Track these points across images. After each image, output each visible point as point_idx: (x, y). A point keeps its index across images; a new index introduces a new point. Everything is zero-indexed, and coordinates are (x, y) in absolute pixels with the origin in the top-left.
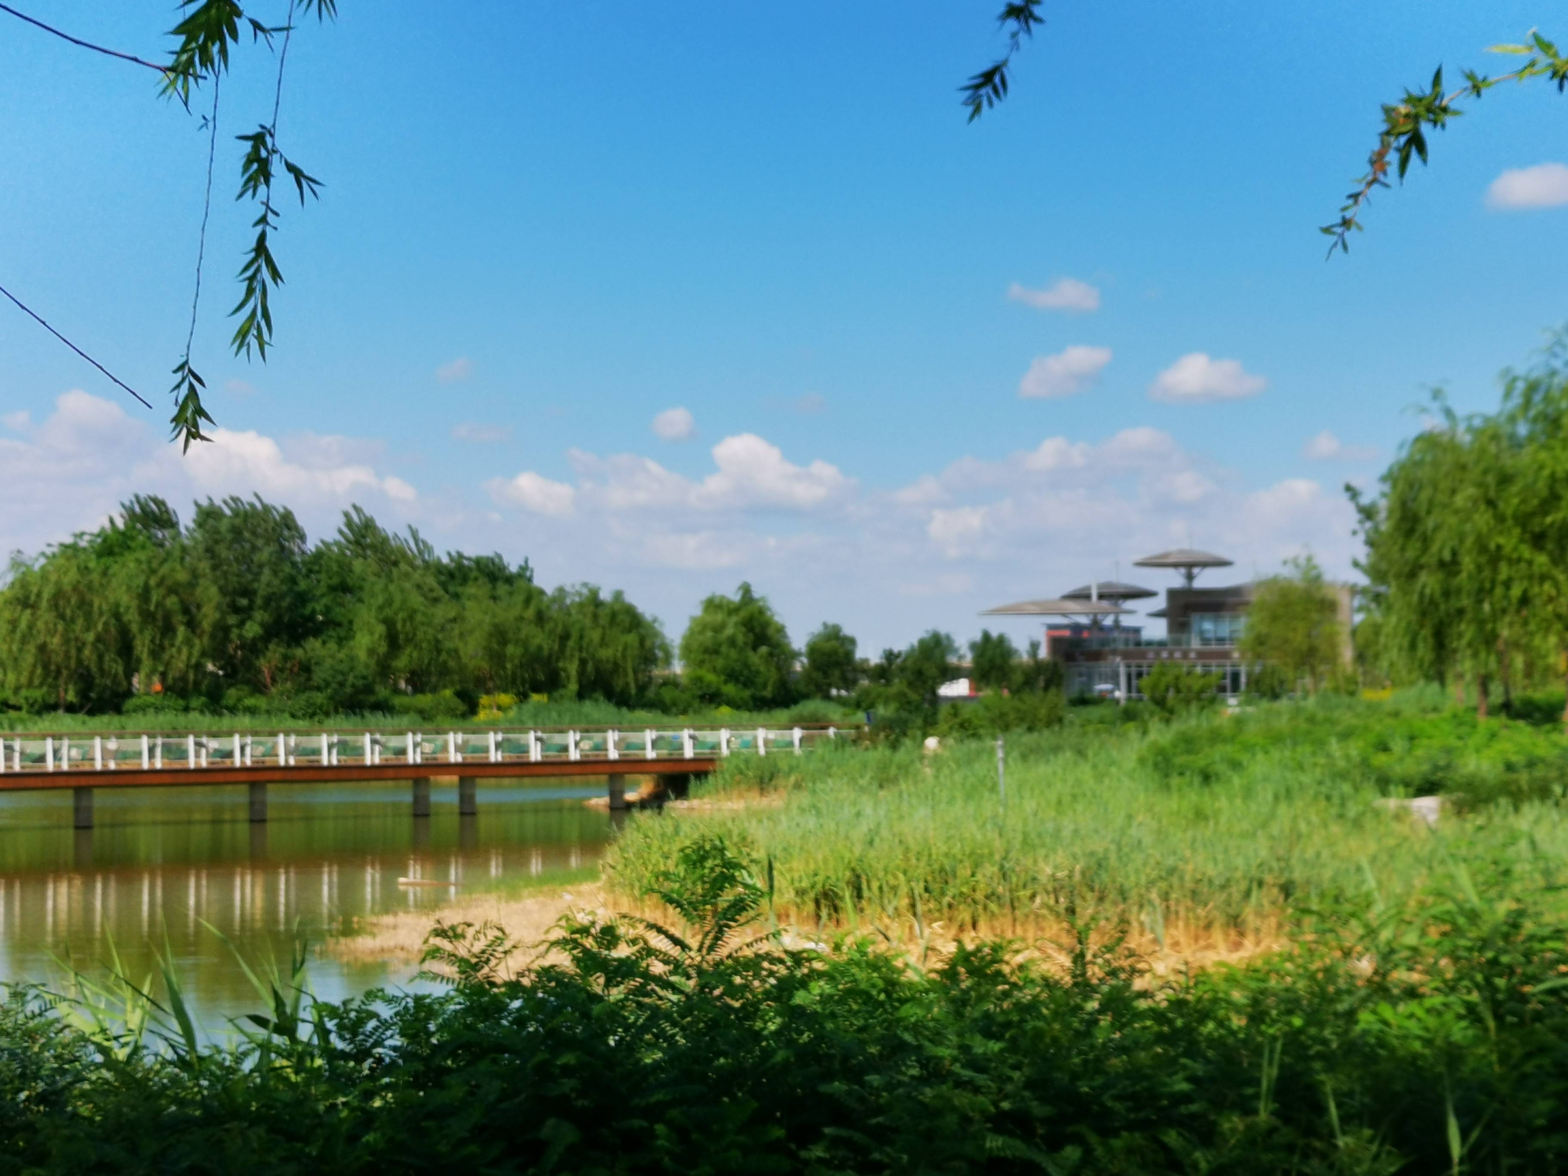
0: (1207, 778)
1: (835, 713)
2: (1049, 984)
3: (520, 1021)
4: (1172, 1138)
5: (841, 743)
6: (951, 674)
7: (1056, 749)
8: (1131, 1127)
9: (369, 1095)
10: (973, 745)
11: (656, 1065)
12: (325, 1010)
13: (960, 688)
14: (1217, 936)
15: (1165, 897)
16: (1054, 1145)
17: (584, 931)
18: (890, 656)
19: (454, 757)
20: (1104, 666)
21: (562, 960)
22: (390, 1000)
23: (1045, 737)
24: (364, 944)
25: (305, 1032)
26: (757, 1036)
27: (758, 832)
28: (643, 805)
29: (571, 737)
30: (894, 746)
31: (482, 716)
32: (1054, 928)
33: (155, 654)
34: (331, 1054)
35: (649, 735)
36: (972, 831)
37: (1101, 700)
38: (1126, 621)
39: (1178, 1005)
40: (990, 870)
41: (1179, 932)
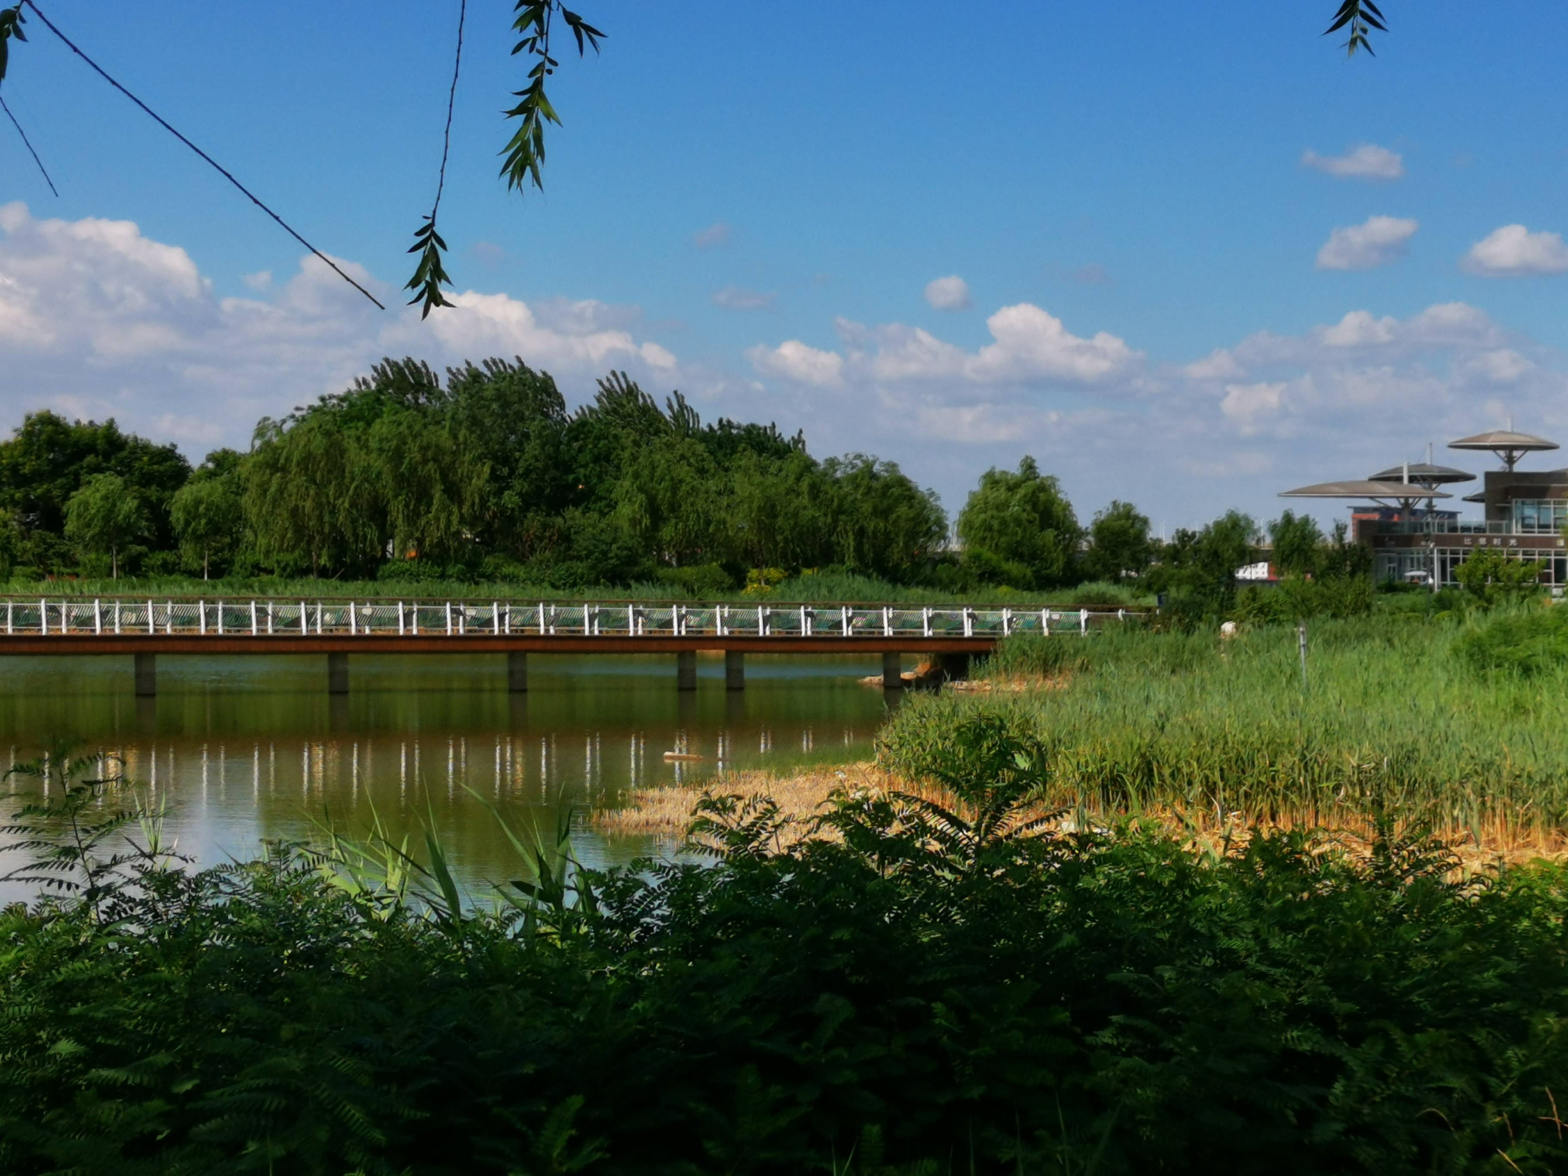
0: (1527, 670)
1: (1124, 594)
2: (1350, 875)
3: (791, 894)
4: (1481, 1037)
5: (1130, 625)
6: (1252, 557)
7: (1363, 637)
8: (1438, 1025)
9: (638, 964)
10: (1274, 630)
11: (934, 942)
13: (1260, 571)
14: (1537, 833)
15: (1481, 793)
16: (1355, 1040)
17: (857, 806)
18: (1184, 537)
19: (721, 631)
20: (1417, 551)
21: (834, 835)
22: (660, 870)
23: (1352, 625)
24: (630, 816)
25: (570, 899)
26: (1041, 918)
27: (1043, 717)
28: (918, 684)
29: (844, 614)
30: (1188, 630)
31: (751, 589)
32: (1357, 821)
33: (412, 518)
34: (598, 923)
35: (926, 613)
36: (1270, 721)
37: (1412, 586)
38: (1440, 505)
39: (1489, 900)
40: (1289, 759)
41: (1495, 829)
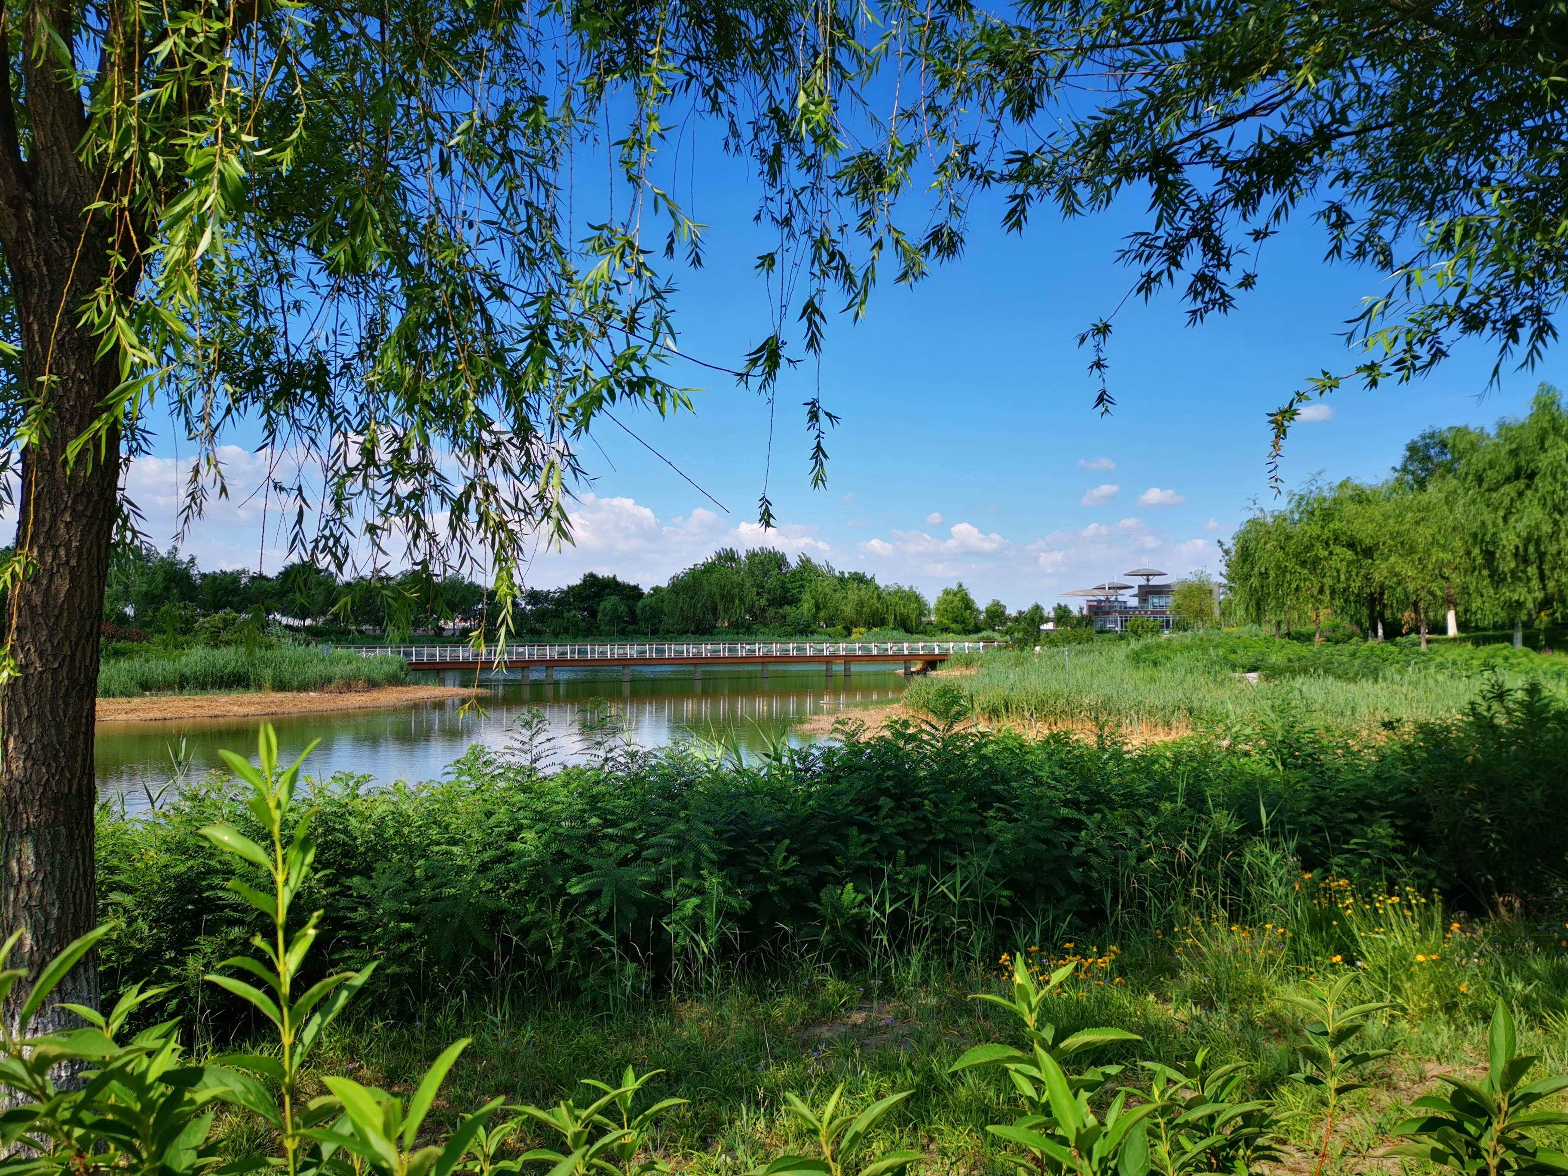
0: (1155, 664)
1: (997, 636)
2: (1087, 747)
3: (870, 758)
4: (1139, 813)
5: (1000, 648)
6: (1047, 620)
7: (1091, 651)
8: (1122, 807)
9: (810, 786)
10: (1055, 650)
11: (925, 777)
12: (792, 751)
13: (1050, 626)
14: (1160, 729)
15: (1137, 713)
16: (1089, 813)
17: (896, 722)
18: (1020, 613)
19: (842, 653)
20: (1111, 617)
21: (887, 734)
22: (819, 749)
23: (1086, 647)
24: (807, 726)
25: (785, 760)
26: (966, 766)
27: (966, 685)
28: (918, 673)
29: (889, 645)
30: (1022, 650)
31: (853, 637)
32: (1089, 725)
33: (727, 610)
34: (795, 769)
35: (921, 645)
36: (1055, 685)
37: (1109, 631)
38: (1120, 598)
39: (1142, 757)
40: (1063, 701)
41: (1143, 728)
